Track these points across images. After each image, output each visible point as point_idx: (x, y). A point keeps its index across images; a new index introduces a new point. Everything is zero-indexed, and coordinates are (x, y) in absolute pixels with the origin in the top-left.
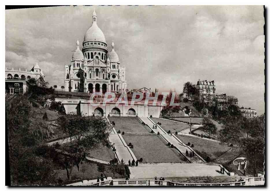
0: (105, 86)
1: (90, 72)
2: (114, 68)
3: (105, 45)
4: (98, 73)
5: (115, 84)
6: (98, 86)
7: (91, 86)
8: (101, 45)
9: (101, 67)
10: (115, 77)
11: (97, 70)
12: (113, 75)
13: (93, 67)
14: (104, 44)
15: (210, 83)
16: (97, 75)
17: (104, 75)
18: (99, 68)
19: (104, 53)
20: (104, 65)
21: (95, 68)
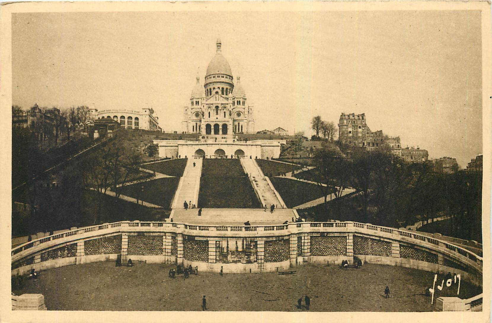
0: (225, 127)
1: (209, 110)
2: (239, 104)
3: (231, 78)
4: (219, 111)
5: (239, 123)
6: (216, 126)
7: (208, 126)
8: (225, 77)
9: (222, 104)
10: (240, 116)
11: (217, 107)
12: (237, 112)
13: (212, 104)
14: (229, 77)
15: (358, 116)
16: (217, 114)
17: (226, 113)
18: (219, 105)
19: (229, 88)
20: (225, 102)
21: (215, 106)
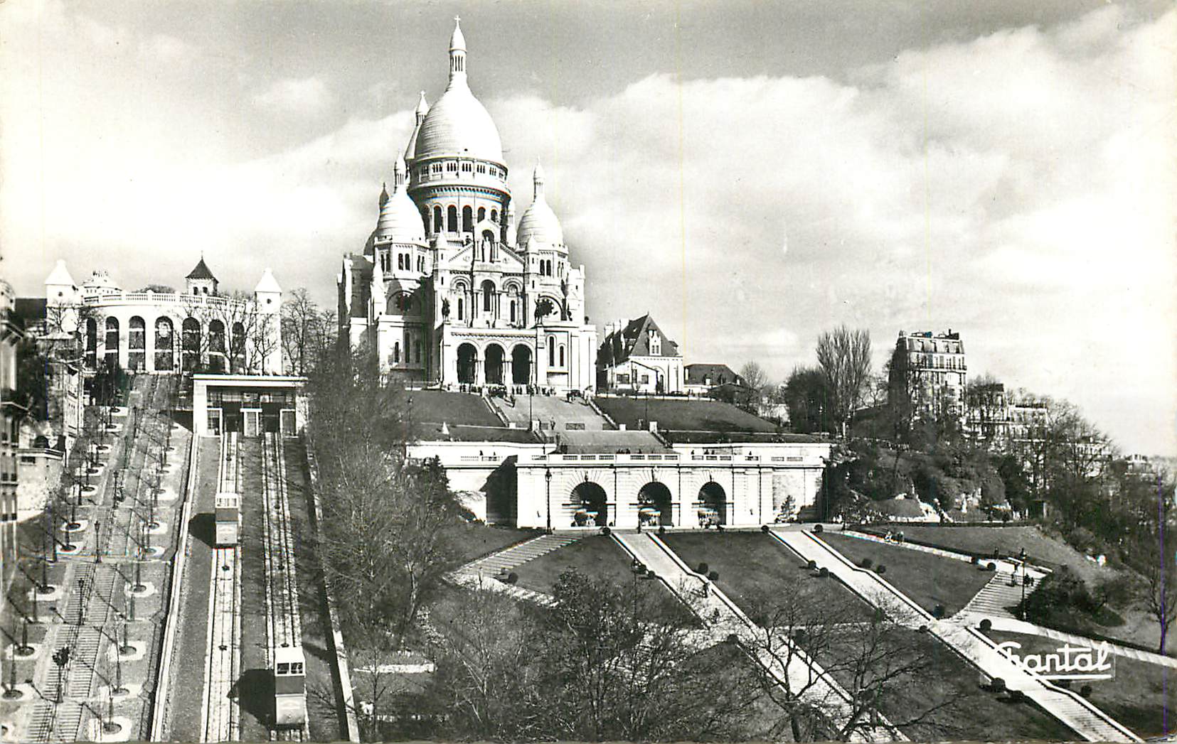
0: (519, 354)
1: (461, 294)
4: (493, 299)
5: (552, 341)
6: (494, 353)
7: (466, 353)
9: (505, 274)
10: (550, 312)
11: (488, 286)
12: (541, 300)
13: (470, 273)
14: (498, 170)
16: (487, 308)
17: (516, 307)
18: (496, 279)
20: (516, 267)
21: (479, 279)
